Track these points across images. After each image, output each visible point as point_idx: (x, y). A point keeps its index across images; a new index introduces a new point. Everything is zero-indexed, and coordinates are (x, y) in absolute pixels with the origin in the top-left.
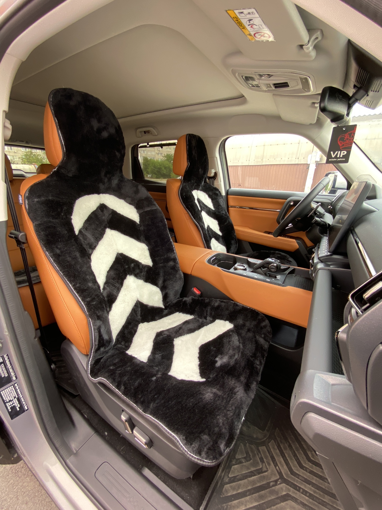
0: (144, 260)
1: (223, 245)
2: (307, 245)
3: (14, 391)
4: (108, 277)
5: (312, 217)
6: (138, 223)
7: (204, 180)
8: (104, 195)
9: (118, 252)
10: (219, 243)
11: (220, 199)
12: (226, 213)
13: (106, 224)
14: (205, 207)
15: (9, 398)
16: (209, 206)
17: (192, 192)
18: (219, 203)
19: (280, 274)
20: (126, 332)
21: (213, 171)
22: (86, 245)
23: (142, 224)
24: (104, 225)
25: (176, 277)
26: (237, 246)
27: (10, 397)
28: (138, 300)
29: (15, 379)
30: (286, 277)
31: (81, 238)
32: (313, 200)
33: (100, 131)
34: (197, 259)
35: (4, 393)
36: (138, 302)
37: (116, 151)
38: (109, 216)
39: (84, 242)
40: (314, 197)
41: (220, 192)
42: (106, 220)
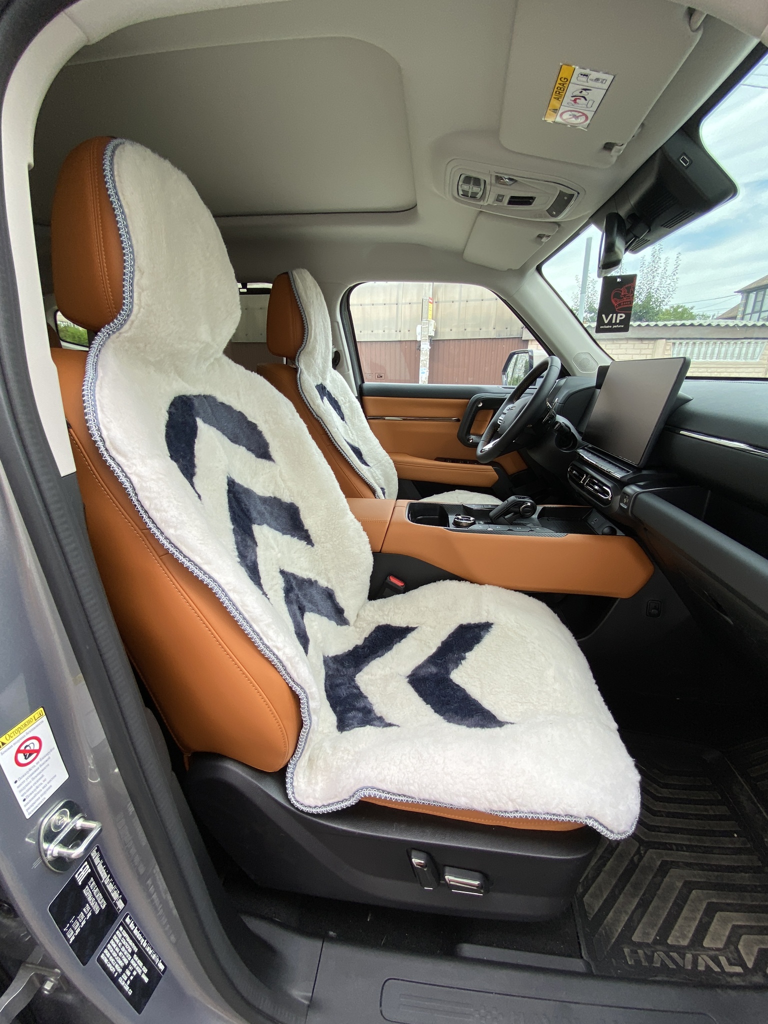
2: (508, 474)
3: (128, 939)
15: (120, 962)
27: (121, 959)
29: (123, 905)
35: (108, 955)
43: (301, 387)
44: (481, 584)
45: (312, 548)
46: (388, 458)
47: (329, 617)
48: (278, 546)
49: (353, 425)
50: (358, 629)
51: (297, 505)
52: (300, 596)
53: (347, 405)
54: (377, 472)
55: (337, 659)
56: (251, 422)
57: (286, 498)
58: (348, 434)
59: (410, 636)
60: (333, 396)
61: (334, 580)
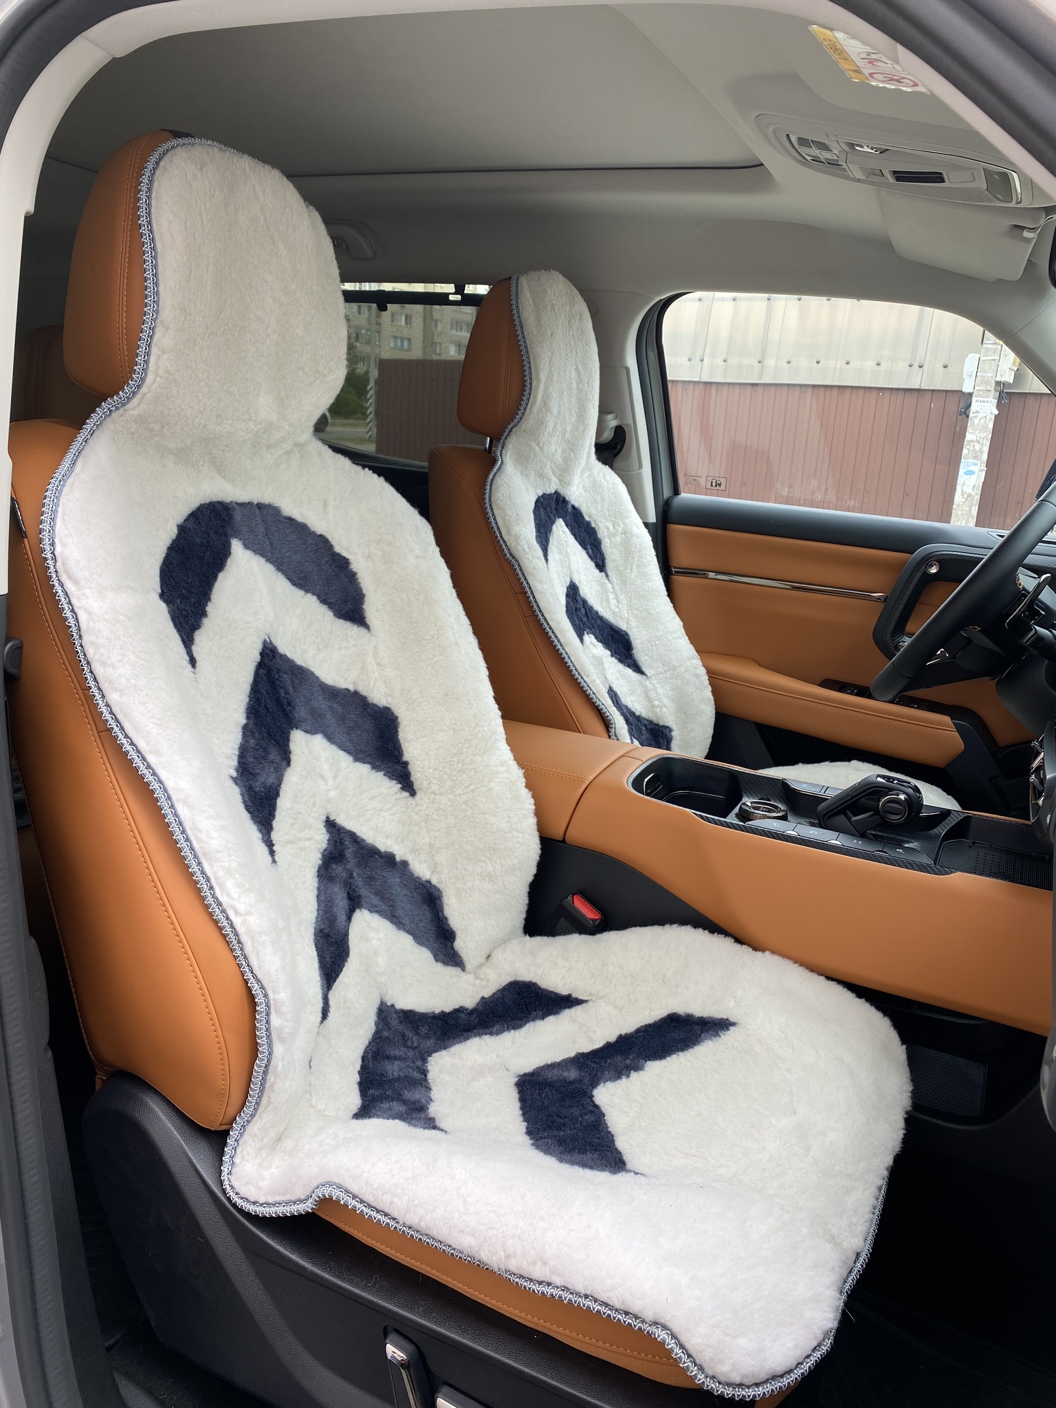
2: (996, 742)
5: (1021, 626)
19: (916, 838)
30: (939, 849)
32: (1025, 561)
34: (592, 777)
40: (1029, 552)
43: (490, 497)
44: (755, 949)
45: (411, 798)
46: (697, 662)
47: (419, 939)
48: (335, 777)
49: (624, 581)
50: (478, 982)
51: (396, 714)
52: (355, 874)
53: (618, 539)
54: (660, 691)
55: (410, 1018)
56: (339, 555)
57: (378, 696)
58: (608, 600)
59: (567, 1014)
60: (587, 518)
61: (446, 870)
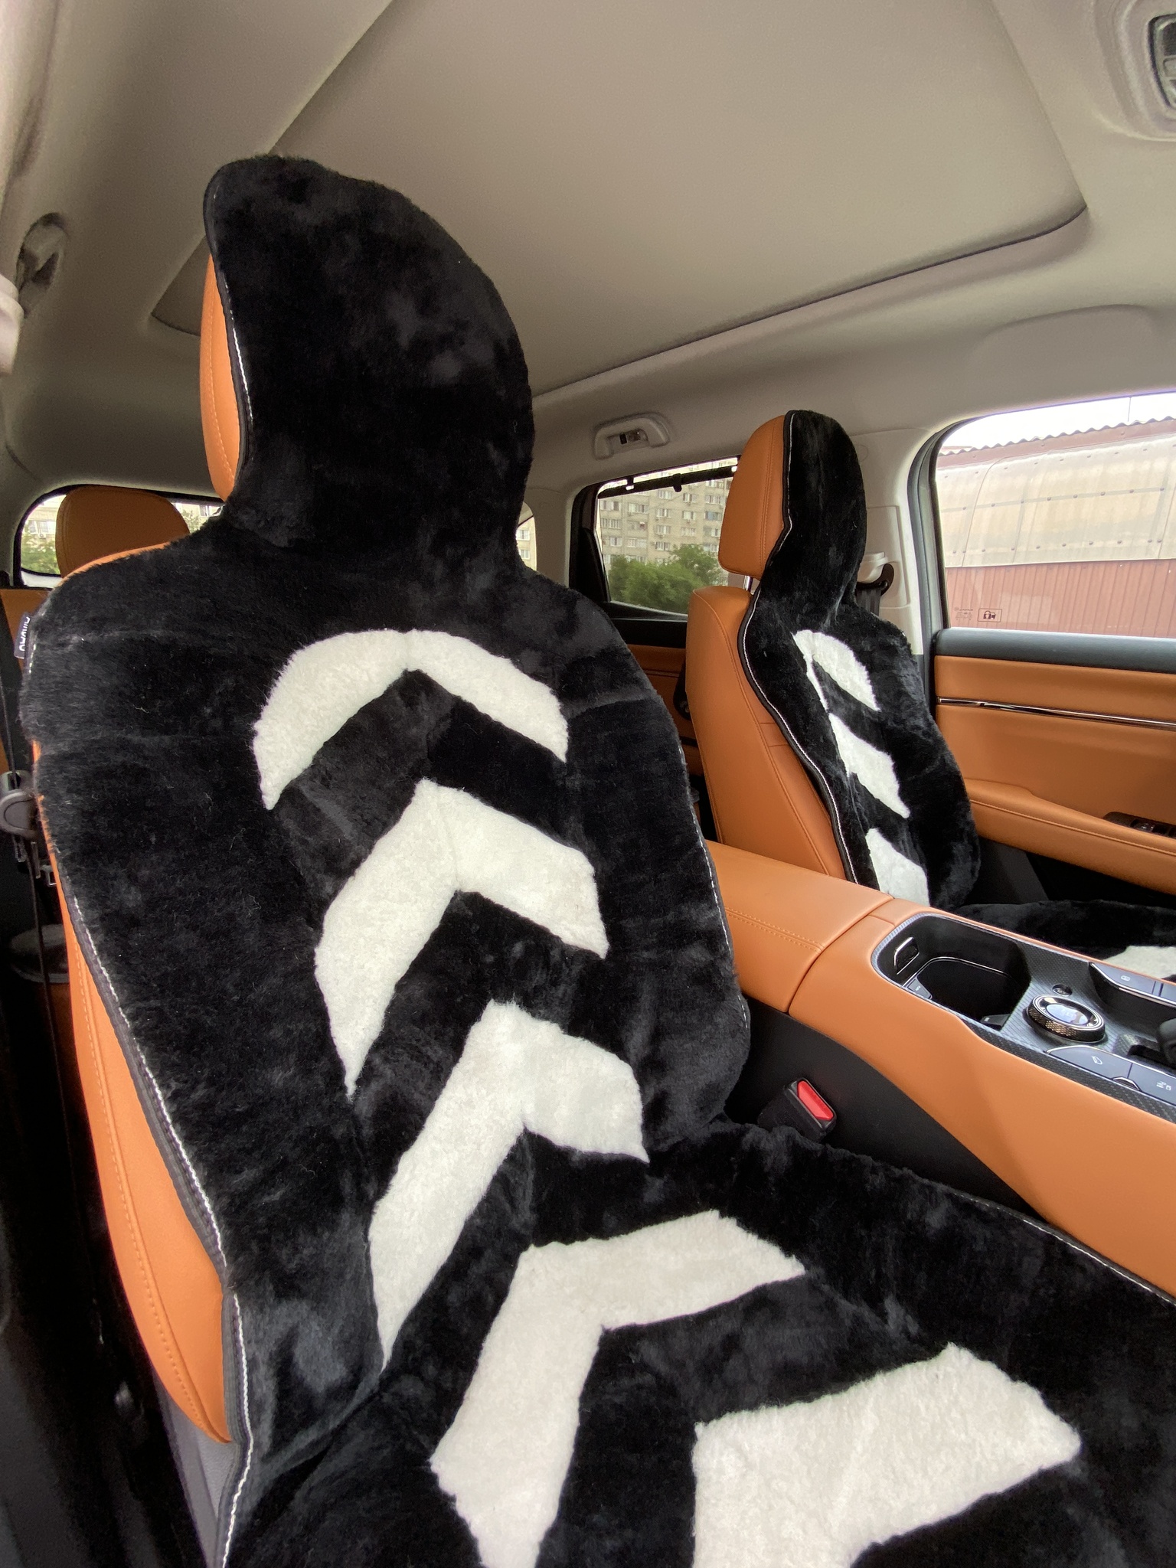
0: (574, 927)
1: (914, 861)
4: (397, 1014)
6: (563, 758)
7: (842, 591)
8: (428, 634)
9: (457, 887)
10: (899, 850)
11: (905, 667)
12: (929, 725)
13: (423, 761)
14: (841, 699)
16: (858, 696)
17: (794, 638)
18: (901, 685)
20: (453, 1298)
21: (879, 560)
22: (313, 856)
23: (575, 763)
24: (410, 764)
25: (717, 1025)
26: (978, 865)
28: (526, 1130)
31: (290, 824)
33: (424, 349)
34: (825, 945)
36: (525, 1141)
37: (490, 446)
38: (438, 725)
39: (304, 842)
41: (904, 640)
42: (424, 743)
